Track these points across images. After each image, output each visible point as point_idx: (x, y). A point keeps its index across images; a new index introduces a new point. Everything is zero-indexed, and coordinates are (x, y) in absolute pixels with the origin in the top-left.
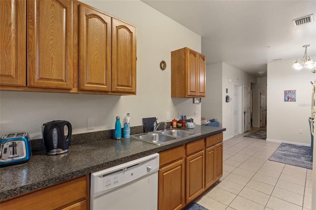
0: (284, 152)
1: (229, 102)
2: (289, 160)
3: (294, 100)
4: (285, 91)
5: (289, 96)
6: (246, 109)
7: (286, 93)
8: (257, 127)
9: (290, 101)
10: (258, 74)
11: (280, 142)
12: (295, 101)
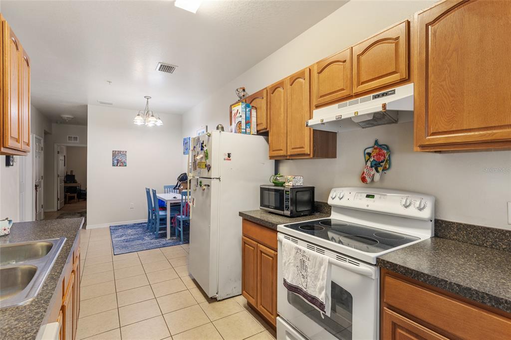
0: (123, 238)
1: (13, 165)
2: (135, 245)
3: (124, 164)
4: (113, 151)
5: (119, 159)
6: (37, 181)
7: (115, 154)
8: (52, 210)
9: (120, 166)
10: (62, 117)
11: (107, 225)
12: (126, 166)
